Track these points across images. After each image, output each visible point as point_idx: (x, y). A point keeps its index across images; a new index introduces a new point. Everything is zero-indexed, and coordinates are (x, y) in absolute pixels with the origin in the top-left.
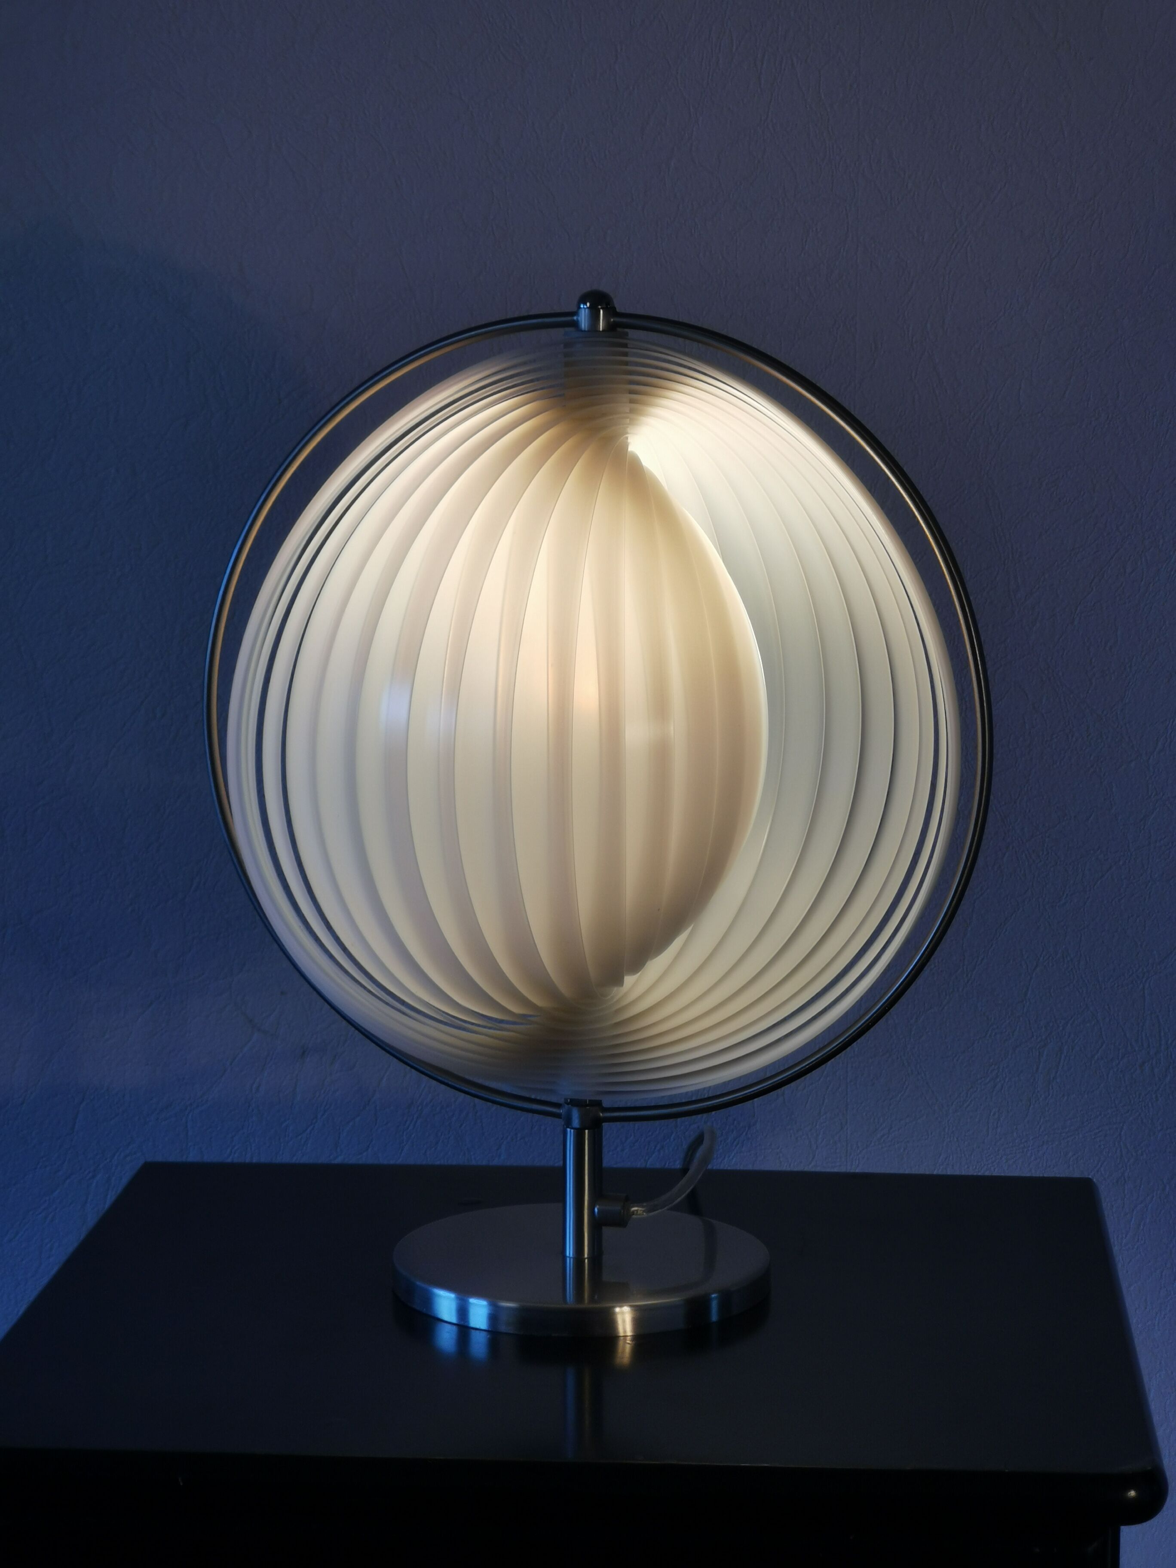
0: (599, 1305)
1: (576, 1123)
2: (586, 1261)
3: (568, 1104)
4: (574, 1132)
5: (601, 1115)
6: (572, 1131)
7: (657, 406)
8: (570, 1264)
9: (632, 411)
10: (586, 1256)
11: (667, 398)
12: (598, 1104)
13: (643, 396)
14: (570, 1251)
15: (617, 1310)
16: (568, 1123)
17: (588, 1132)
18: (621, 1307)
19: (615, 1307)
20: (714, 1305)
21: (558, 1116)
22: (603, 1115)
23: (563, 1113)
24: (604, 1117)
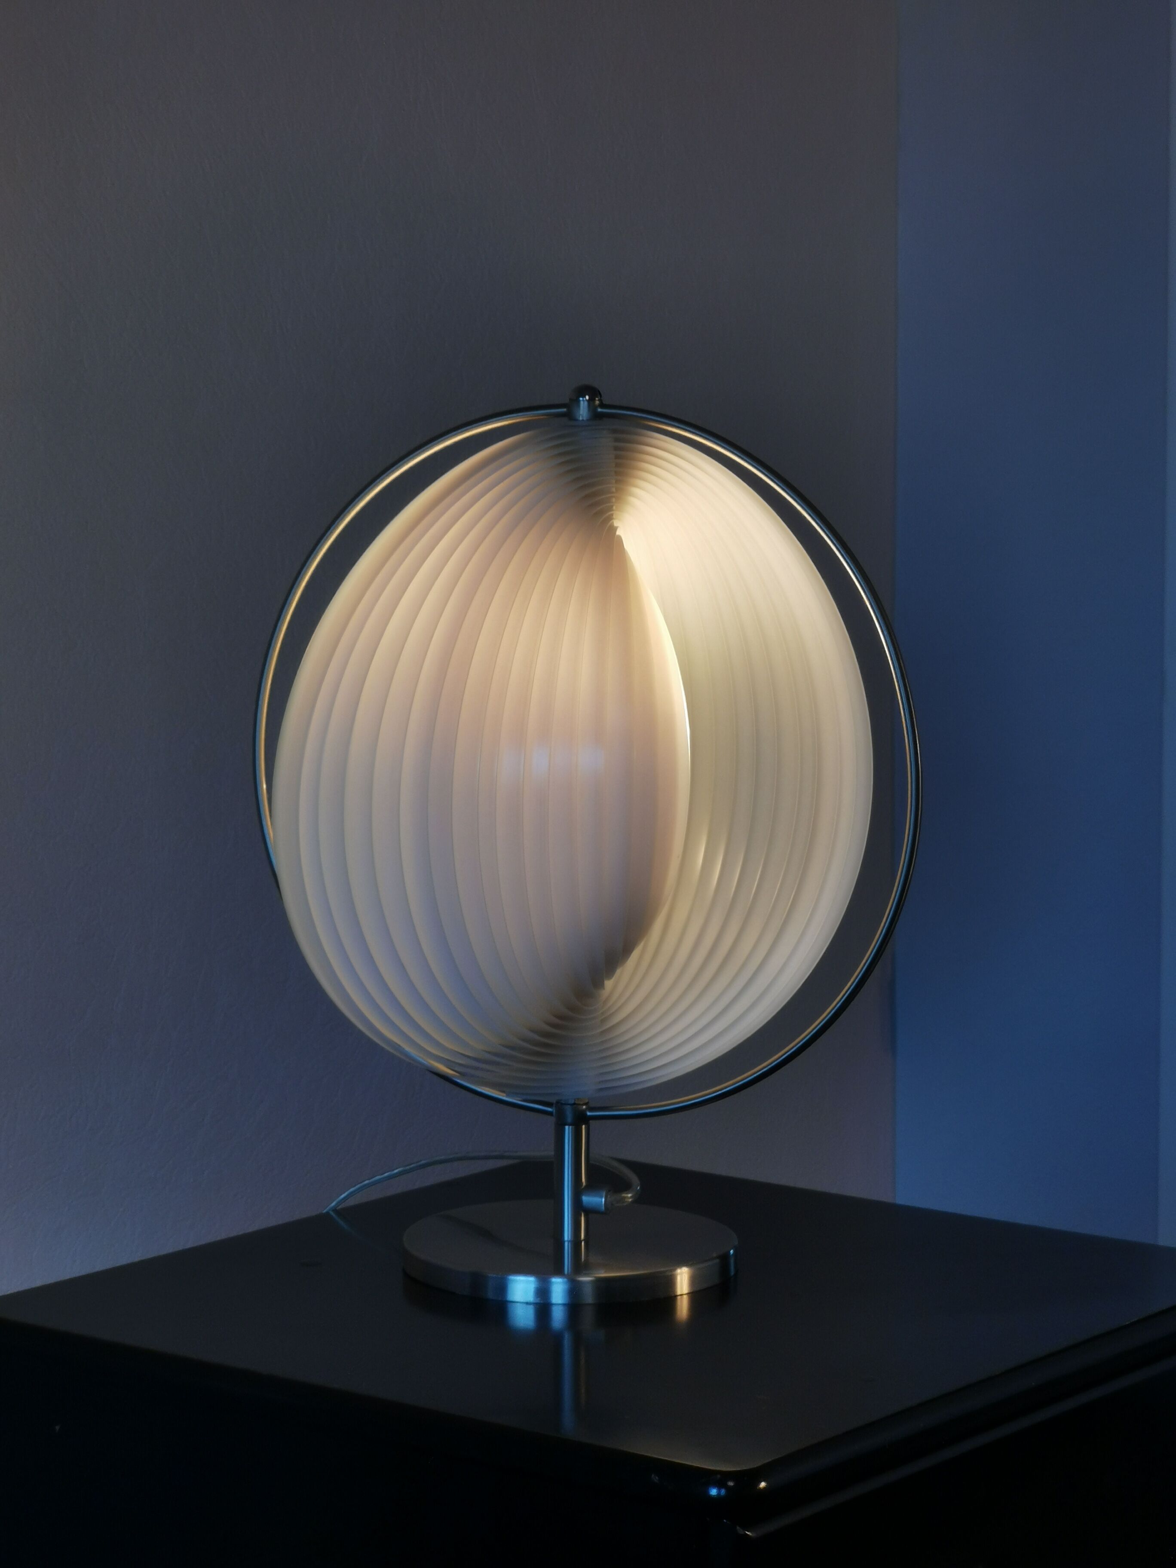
8: (568, 1246)
22: (589, 1114)
23: (554, 1111)
24: (590, 1116)
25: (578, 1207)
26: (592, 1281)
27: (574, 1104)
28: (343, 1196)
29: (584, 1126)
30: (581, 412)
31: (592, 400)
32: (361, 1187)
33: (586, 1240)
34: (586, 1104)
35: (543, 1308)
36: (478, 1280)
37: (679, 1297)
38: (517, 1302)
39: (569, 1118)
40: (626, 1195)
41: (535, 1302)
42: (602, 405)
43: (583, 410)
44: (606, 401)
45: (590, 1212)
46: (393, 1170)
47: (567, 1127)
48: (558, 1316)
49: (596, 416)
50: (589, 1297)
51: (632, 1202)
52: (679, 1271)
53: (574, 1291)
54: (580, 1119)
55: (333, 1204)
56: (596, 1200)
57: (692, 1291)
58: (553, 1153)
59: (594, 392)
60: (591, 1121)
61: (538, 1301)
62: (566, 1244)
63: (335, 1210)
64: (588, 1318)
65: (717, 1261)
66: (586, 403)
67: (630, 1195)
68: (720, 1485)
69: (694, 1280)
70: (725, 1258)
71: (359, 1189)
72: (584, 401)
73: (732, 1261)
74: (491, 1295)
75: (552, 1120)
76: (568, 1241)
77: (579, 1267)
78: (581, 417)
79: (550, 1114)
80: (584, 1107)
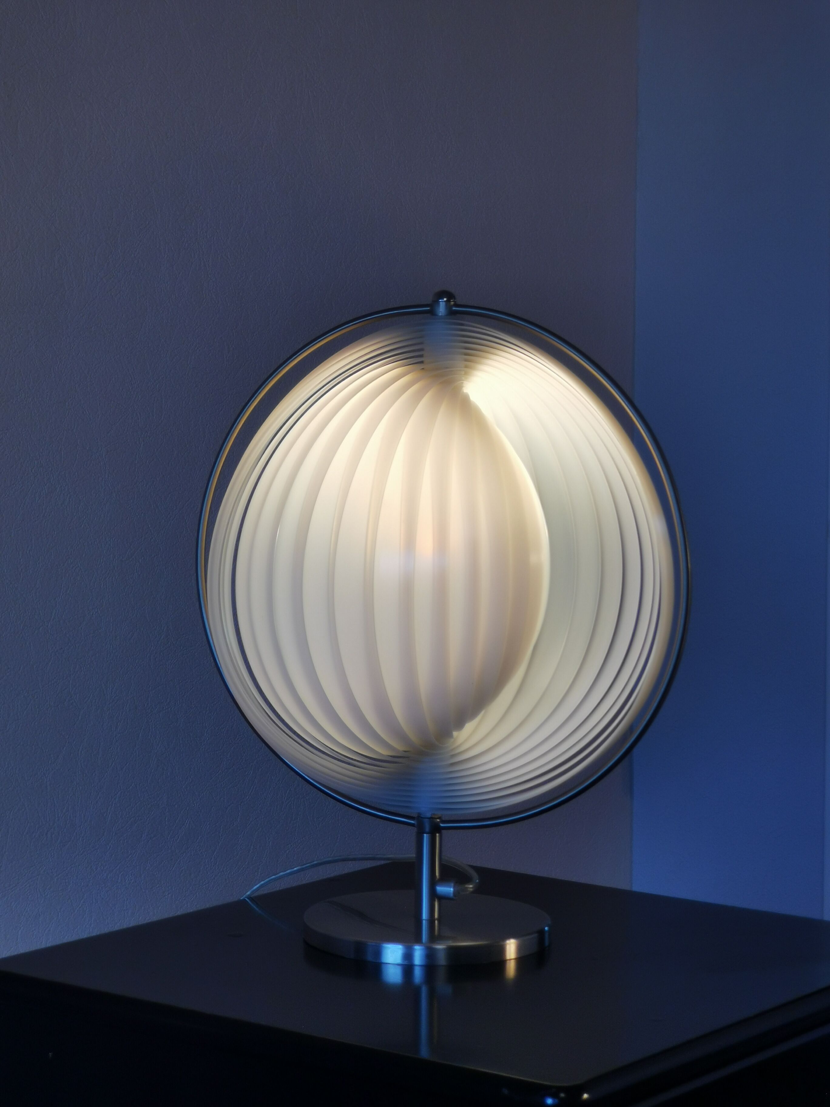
3: (421, 818)
7: (485, 364)
9: (466, 367)
11: (493, 360)
13: (475, 357)
14: (425, 916)
22: (442, 825)
23: (416, 823)
24: (442, 826)
25: (433, 895)
26: (444, 949)
27: (431, 818)
28: (255, 887)
29: (437, 835)
30: (441, 310)
31: (448, 301)
32: (269, 881)
33: (439, 920)
34: (439, 818)
35: (408, 968)
36: (360, 947)
37: (508, 961)
38: (389, 964)
39: (427, 828)
40: (468, 886)
41: (403, 963)
42: (456, 305)
43: (442, 308)
44: (459, 302)
45: (442, 898)
46: (293, 868)
47: (425, 835)
48: (418, 974)
49: (451, 313)
50: (442, 960)
51: (473, 892)
52: (508, 942)
53: (430, 955)
54: (435, 829)
55: (248, 893)
56: (447, 889)
57: (517, 957)
58: (414, 855)
59: (450, 296)
60: (442, 831)
61: (406, 963)
62: (424, 922)
63: (249, 897)
64: (441, 975)
65: (536, 935)
66: (444, 303)
67: (471, 886)
68: (553, 1096)
69: (520, 949)
70: (541, 932)
71: (267, 882)
72: (442, 302)
73: (547, 936)
74: (370, 958)
75: (414, 830)
76: (425, 920)
77: (433, 938)
78: (440, 313)
79: (412, 825)
80: (438, 820)
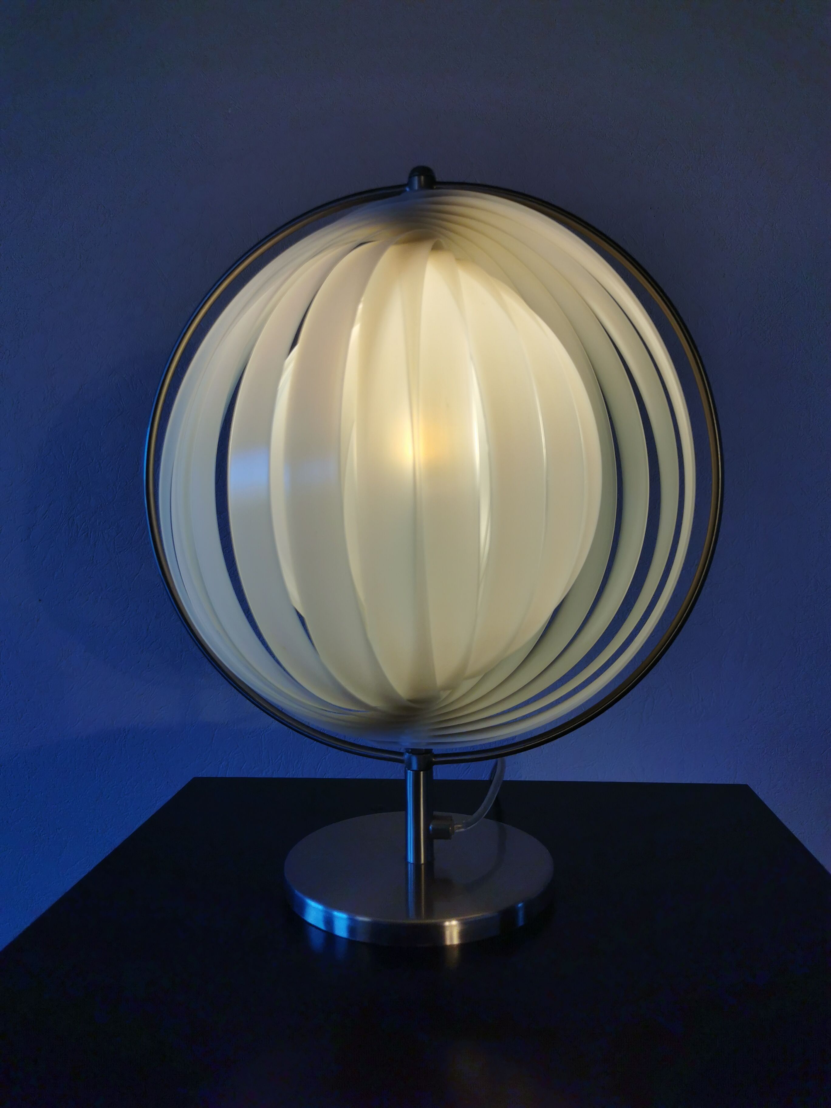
0: (433, 921)
1: (415, 767)
2: (423, 866)
3: (409, 753)
4: (413, 773)
5: (434, 759)
6: (411, 772)
8: (411, 869)
10: (422, 861)
12: (429, 751)
14: (411, 859)
15: (447, 923)
16: (409, 767)
17: (423, 773)
18: (450, 921)
19: (445, 922)
20: (521, 915)
21: (401, 761)
24: (435, 762)
